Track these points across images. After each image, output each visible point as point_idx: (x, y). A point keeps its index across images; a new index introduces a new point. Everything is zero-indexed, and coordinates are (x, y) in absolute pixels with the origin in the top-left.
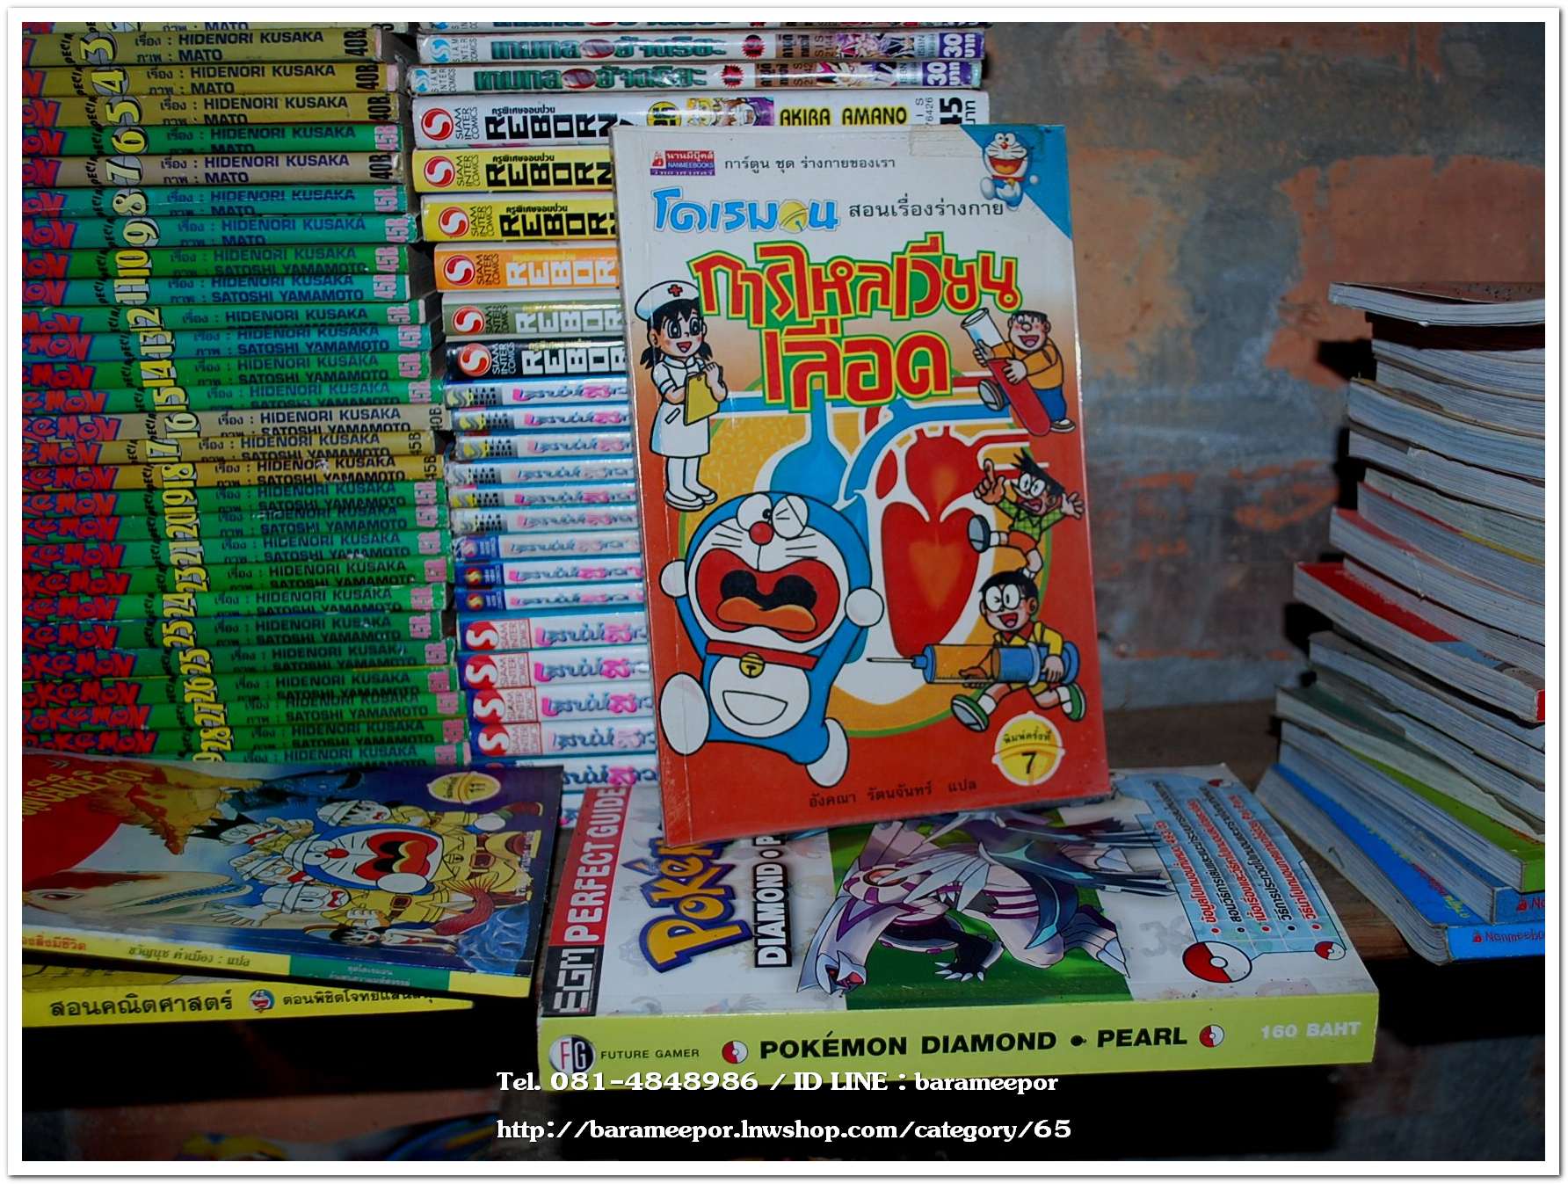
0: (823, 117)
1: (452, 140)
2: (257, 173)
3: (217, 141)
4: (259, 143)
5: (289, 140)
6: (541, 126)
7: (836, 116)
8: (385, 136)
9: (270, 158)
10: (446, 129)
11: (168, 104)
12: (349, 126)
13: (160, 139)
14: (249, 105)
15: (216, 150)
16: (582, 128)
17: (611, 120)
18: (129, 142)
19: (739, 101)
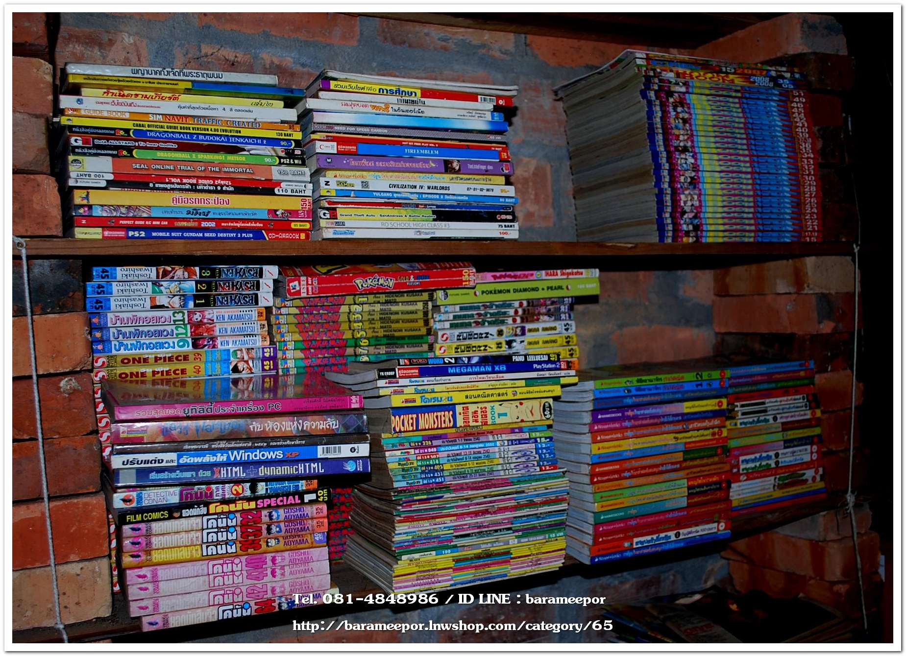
0: (537, 330)
1: (448, 341)
2: (399, 351)
3: (388, 342)
4: (399, 342)
5: (407, 341)
6: (471, 336)
7: (540, 329)
8: (430, 339)
9: (402, 346)
10: (447, 338)
11: (374, 332)
12: (421, 337)
13: (373, 342)
14: (395, 331)
15: (387, 344)
16: (480, 336)
17: (487, 333)
18: (364, 342)
19: (517, 327)
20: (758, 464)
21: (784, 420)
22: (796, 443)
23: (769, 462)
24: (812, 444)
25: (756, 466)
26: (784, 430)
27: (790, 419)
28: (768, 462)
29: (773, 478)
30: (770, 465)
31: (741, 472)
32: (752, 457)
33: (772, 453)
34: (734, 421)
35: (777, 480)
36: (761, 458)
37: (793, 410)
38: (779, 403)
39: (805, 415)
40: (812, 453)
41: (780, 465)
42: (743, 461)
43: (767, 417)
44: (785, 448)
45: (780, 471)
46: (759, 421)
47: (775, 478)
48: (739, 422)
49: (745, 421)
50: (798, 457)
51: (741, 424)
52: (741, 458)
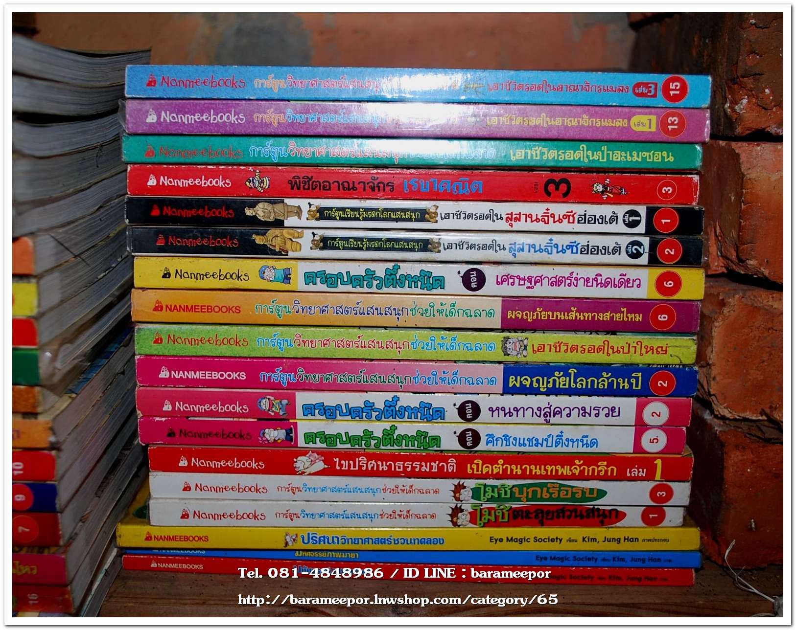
20: (378, 428)
21: (518, 290)
22: (562, 382)
23: (432, 429)
24: (644, 394)
25: (368, 434)
26: (508, 326)
27: (543, 291)
28: (424, 427)
29: (449, 484)
30: (437, 440)
31: (301, 443)
32: (356, 400)
33: (448, 402)
34: (281, 265)
35: (466, 494)
36: (392, 411)
37: (568, 257)
38: (503, 225)
39: (625, 282)
40: (641, 427)
41: (482, 446)
42: (309, 410)
43: (437, 270)
44: (508, 390)
45: (478, 466)
46: (393, 279)
47: (458, 488)
48: (300, 270)
49: (332, 268)
50: (570, 433)
51: (310, 277)
52: (303, 398)
